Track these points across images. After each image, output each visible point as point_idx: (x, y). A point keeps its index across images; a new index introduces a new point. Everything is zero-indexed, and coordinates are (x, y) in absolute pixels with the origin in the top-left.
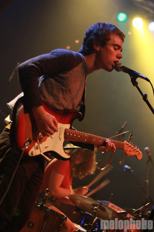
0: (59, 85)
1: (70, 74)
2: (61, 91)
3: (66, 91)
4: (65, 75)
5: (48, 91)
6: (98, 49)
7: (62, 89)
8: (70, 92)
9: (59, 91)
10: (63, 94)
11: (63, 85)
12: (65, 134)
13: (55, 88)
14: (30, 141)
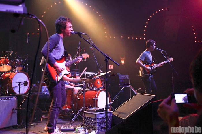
4: (58, 46)
5: (54, 54)
11: (58, 50)
12: (65, 65)
14: (57, 76)
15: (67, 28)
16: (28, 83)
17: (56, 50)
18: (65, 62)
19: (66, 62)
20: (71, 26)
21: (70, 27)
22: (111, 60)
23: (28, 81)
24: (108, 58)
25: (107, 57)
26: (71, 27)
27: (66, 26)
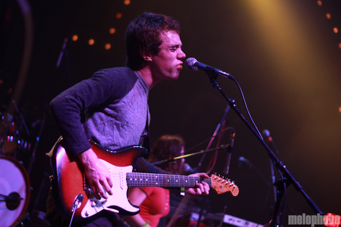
0: (112, 119)
1: (124, 102)
2: (115, 126)
3: (122, 126)
4: (118, 105)
6: (150, 59)
7: (116, 124)
8: (127, 126)
9: (113, 127)
10: (119, 130)
11: (116, 119)
12: (127, 179)
13: (106, 124)
15: (164, 51)
16: (22, 203)
17: (110, 118)
18: (129, 169)
19: (133, 171)
20: (179, 42)
21: (174, 48)
22: (298, 189)
23: (23, 195)
24: (290, 181)
25: (286, 174)
26: (177, 46)
27: (160, 43)
